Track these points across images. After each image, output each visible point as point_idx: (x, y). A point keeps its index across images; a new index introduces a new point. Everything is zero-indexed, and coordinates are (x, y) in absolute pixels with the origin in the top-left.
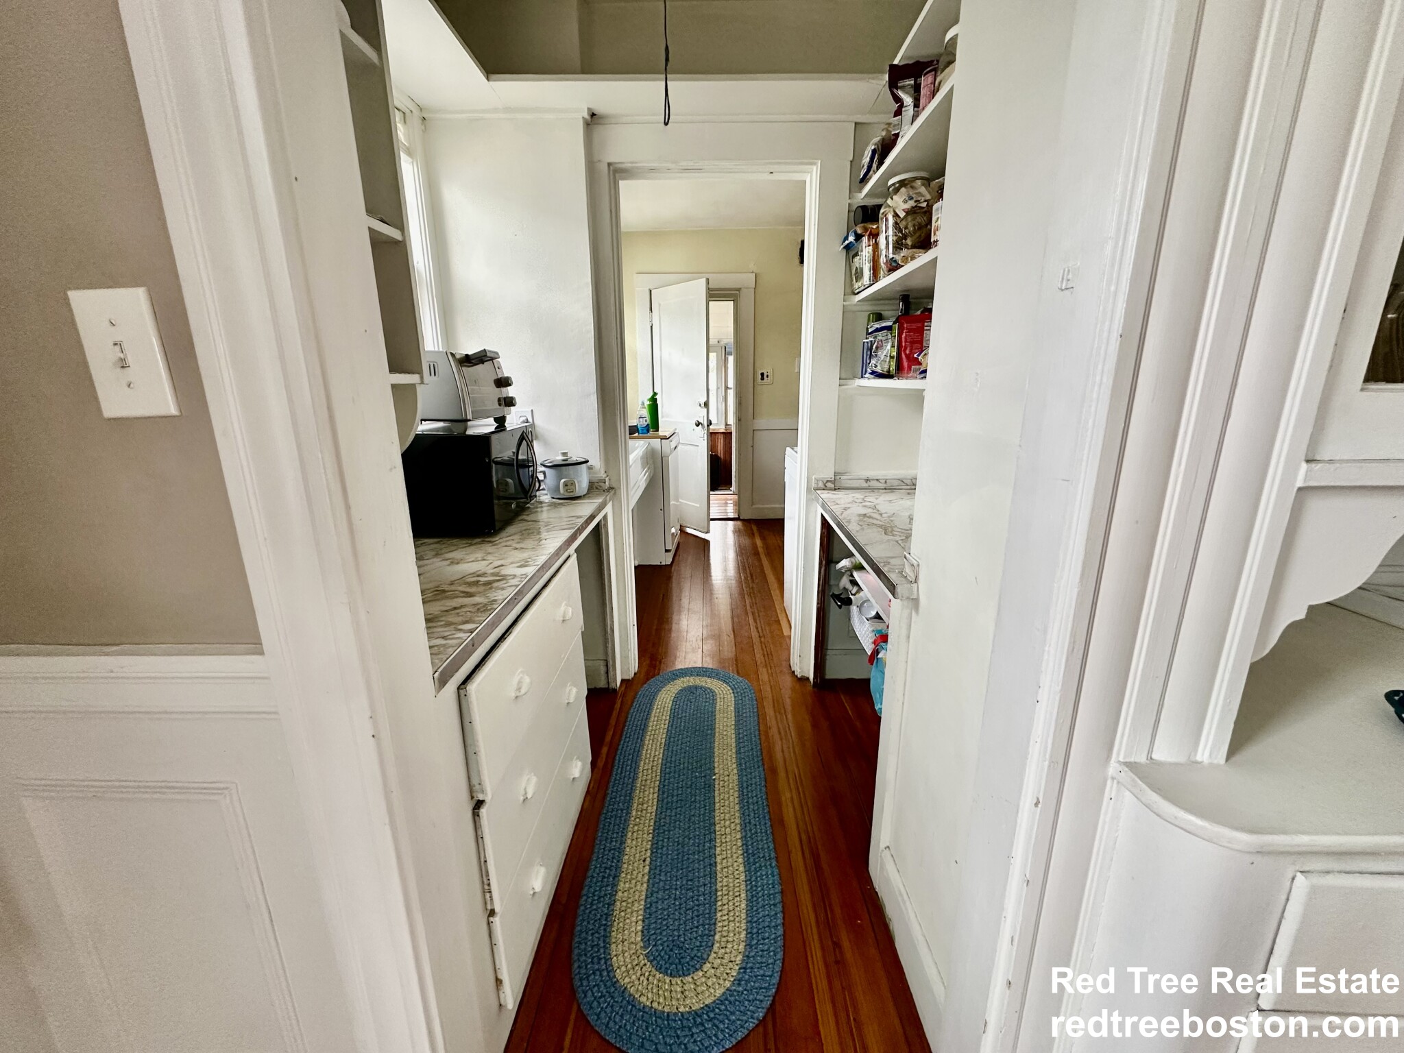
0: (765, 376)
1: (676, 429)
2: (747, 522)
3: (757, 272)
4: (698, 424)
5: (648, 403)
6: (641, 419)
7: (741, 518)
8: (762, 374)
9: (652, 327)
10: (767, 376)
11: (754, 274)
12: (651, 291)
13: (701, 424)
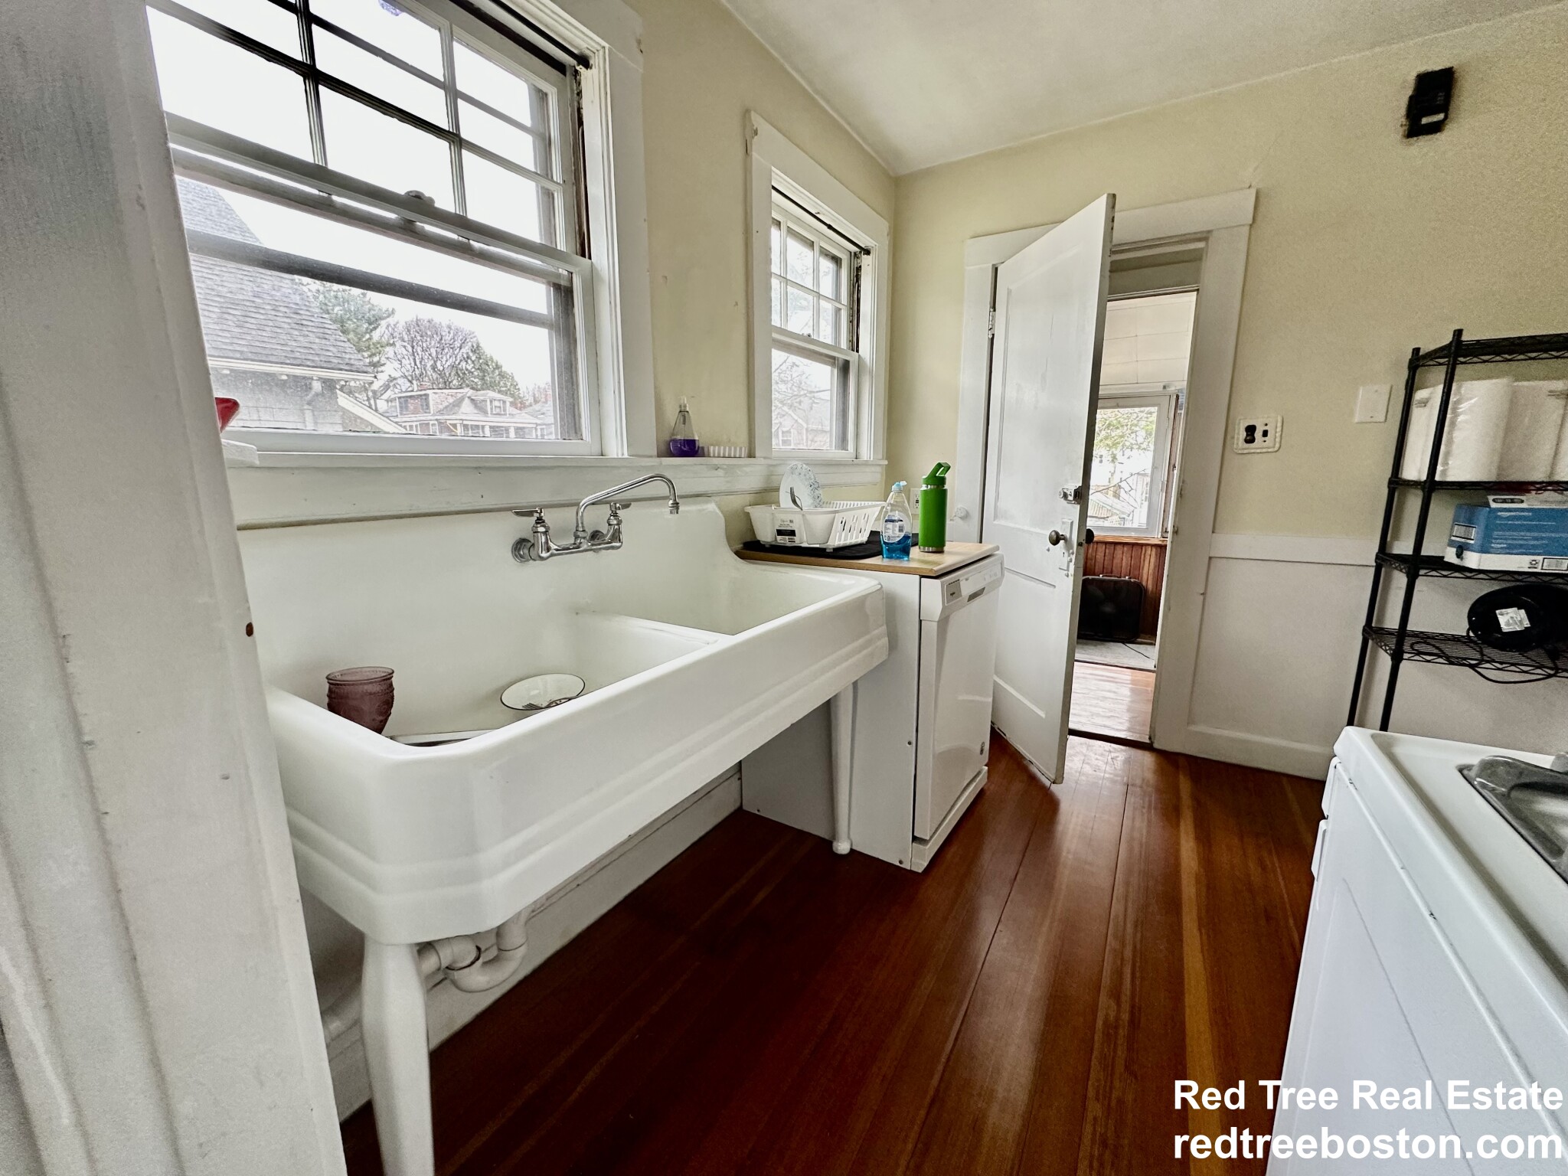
0: (1258, 434)
1: (997, 548)
2: (1171, 762)
3: (1260, 186)
4: (1056, 539)
5: (924, 488)
6: (890, 525)
7: (1156, 745)
8: (1251, 430)
9: (992, 339)
10: (1265, 433)
11: (1253, 192)
12: (996, 269)
13: (1065, 539)
